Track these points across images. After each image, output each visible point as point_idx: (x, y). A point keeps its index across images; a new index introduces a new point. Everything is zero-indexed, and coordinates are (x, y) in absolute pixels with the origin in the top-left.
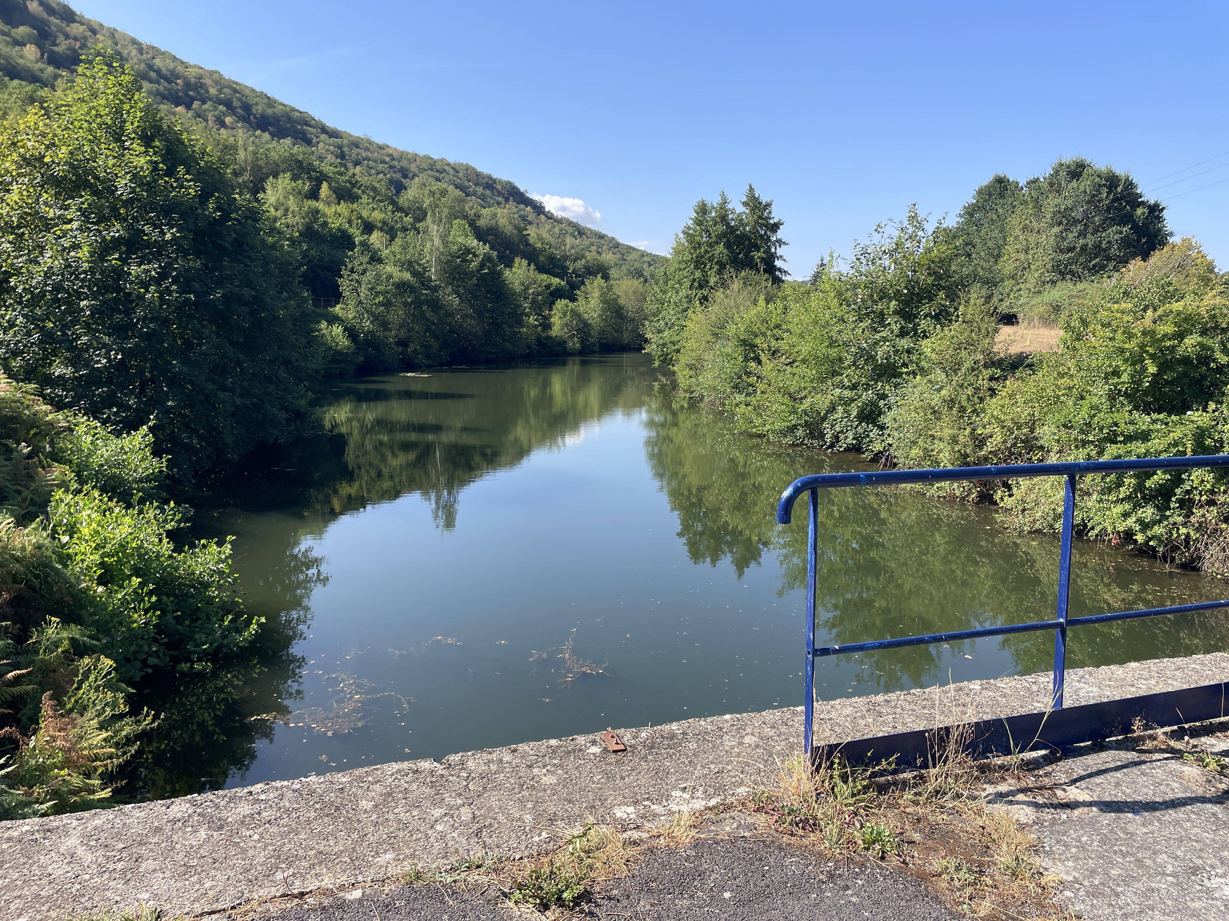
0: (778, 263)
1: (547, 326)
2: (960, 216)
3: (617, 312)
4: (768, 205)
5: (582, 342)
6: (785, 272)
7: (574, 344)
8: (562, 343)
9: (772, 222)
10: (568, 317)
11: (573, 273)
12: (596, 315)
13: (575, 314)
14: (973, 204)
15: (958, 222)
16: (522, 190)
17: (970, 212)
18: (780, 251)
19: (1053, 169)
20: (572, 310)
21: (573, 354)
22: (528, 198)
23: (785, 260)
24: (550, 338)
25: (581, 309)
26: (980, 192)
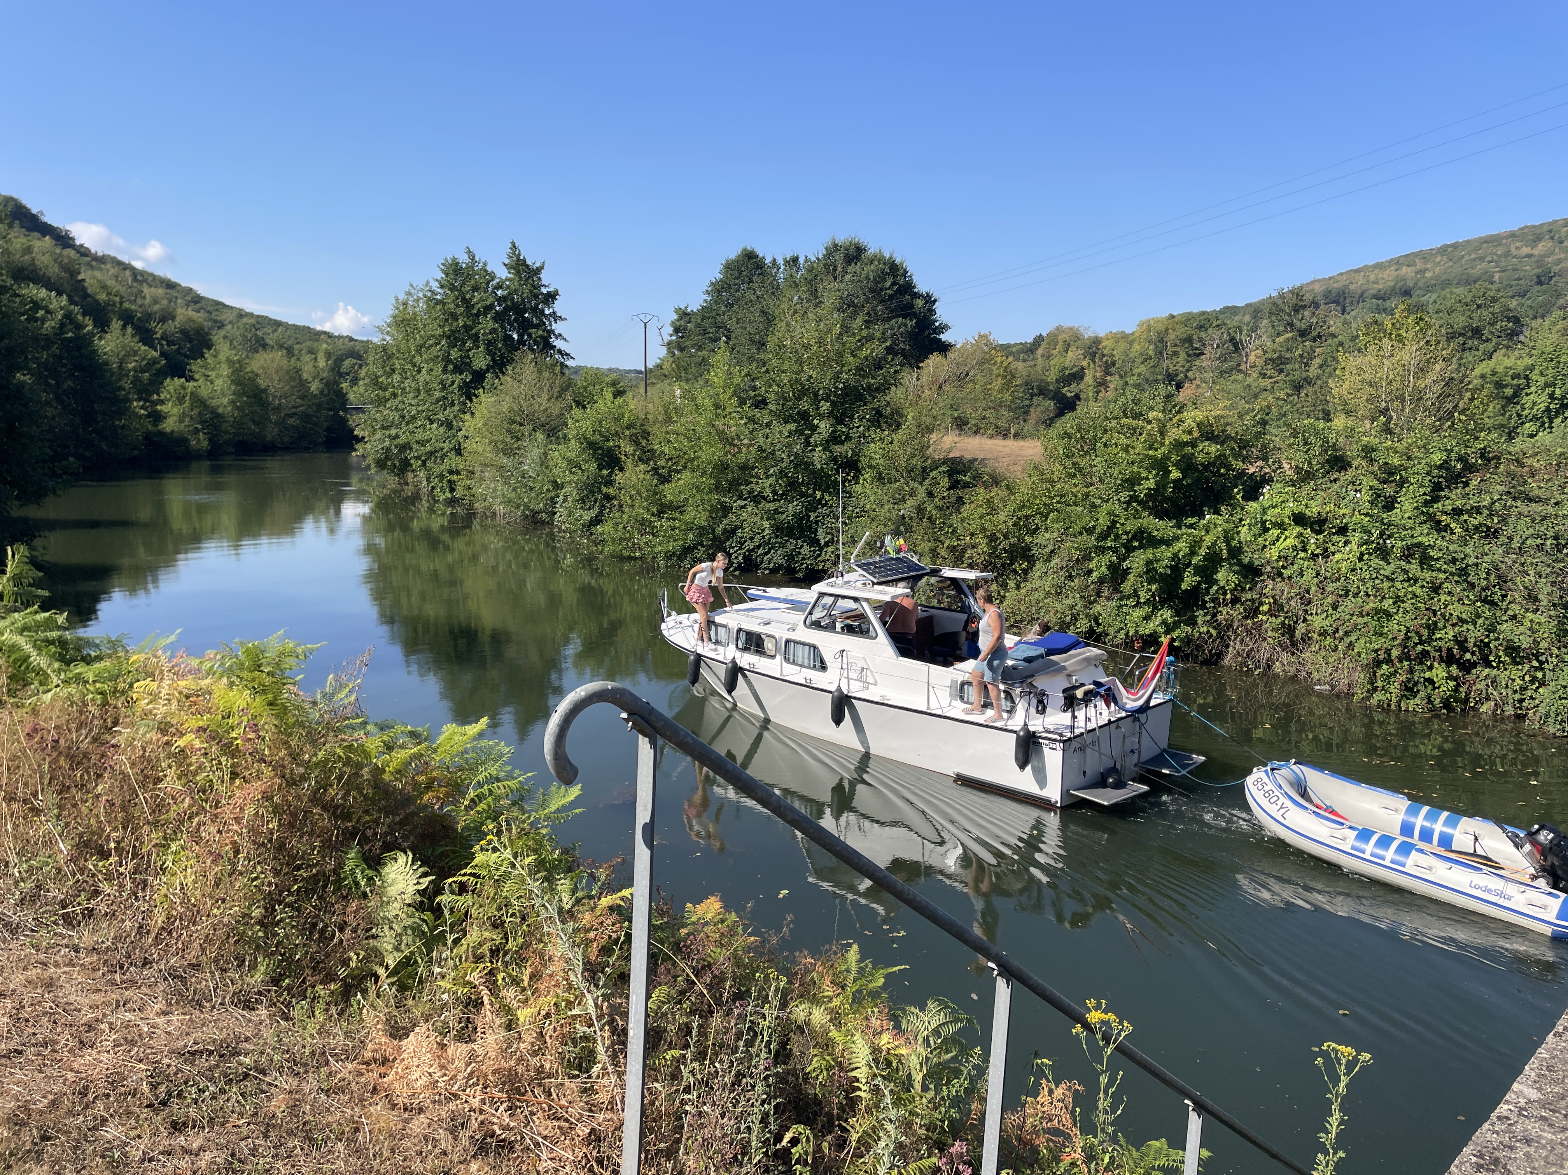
0: (558, 343)
1: (157, 417)
2: (708, 293)
3: (255, 396)
4: (539, 270)
5: (210, 440)
6: (567, 355)
7: (200, 442)
8: (182, 441)
9: (544, 290)
10: (187, 404)
11: (162, 338)
12: (225, 401)
13: (198, 401)
14: (721, 280)
15: (705, 301)
16: (34, 211)
17: (719, 289)
18: (557, 327)
19: (826, 249)
20: (192, 393)
21: (198, 456)
22: (46, 223)
23: (565, 340)
24: (162, 433)
25: (204, 392)
26: (728, 267)
